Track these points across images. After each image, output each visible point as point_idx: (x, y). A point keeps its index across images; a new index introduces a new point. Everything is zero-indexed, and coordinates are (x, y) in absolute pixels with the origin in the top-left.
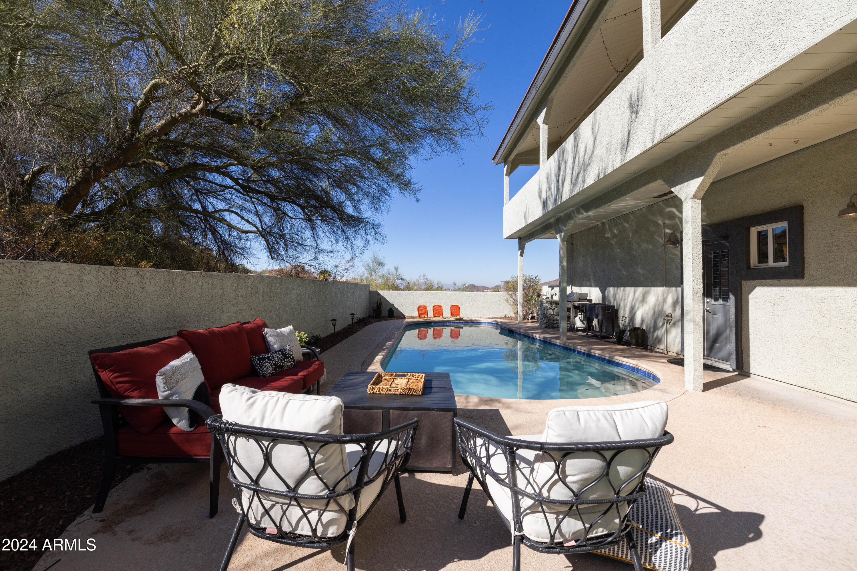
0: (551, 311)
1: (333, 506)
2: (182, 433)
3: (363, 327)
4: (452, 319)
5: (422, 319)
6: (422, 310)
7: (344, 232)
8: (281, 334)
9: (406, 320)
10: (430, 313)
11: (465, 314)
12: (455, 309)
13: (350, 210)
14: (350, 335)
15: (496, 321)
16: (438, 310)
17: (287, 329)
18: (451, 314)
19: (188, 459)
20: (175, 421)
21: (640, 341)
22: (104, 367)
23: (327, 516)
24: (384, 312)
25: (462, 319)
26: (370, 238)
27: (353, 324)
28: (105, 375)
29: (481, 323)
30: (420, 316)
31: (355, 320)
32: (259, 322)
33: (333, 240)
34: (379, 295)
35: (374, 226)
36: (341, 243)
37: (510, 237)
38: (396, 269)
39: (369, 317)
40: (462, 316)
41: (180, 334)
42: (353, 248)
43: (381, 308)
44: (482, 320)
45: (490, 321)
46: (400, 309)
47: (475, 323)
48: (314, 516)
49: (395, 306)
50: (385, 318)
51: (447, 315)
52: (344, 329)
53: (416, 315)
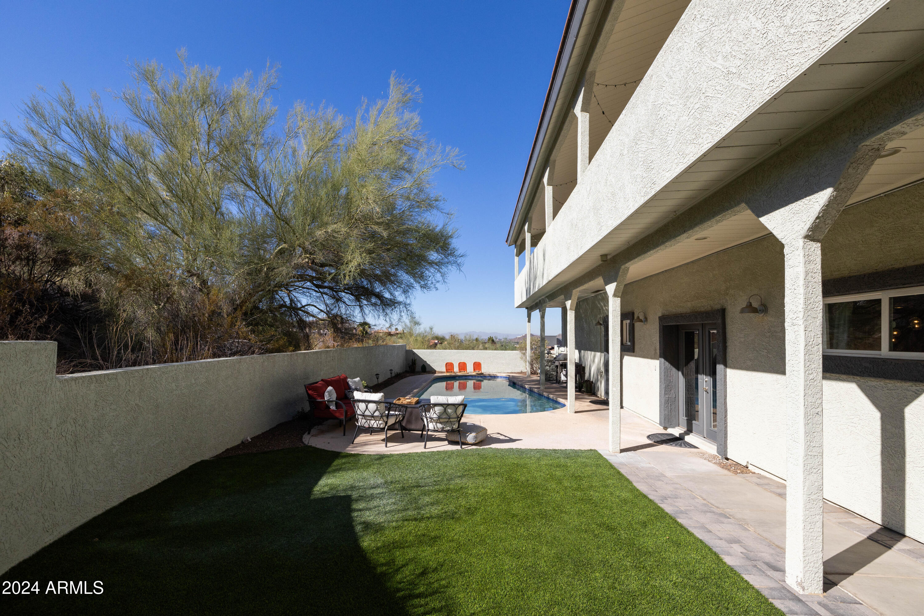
0: (548, 367)
1: (382, 419)
2: (333, 410)
3: (399, 380)
4: (474, 374)
5: (448, 374)
6: (449, 366)
7: (383, 310)
8: (355, 382)
9: (436, 375)
10: (456, 369)
11: (485, 370)
12: (477, 365)
13: (387, 295)
14: (389, 385)
15: (509, 376)
16: (463, 366)
17: (358, 379)
18: (474, 370)
19: (336, 418)
20: (331, 407)
21: (589, 389)
22: (310, 390)
23: (380, 422)
24: (418, 368)
25: (482, 374)
26: (403, 314)
27: (392, 378)
28: (310, 392)
29: (498, 377)
30: (447, 371)
31: (393, 375)
32: (344, 375)
33: (376, 316)
34: (414, 354)
35: (406, 305)
36: (381, 317)
37: (520, 306)
38: (431, 329)
39: (406, 372)
40: (482, 372)
41: (322, 380)
42: (390, 321)
43: (415, 364)
44: (499, 375)
45: (504, 375)
46: (431, 365)
47: (493, 377)
48: (377, 422)
49: (428, 362)
50: (419, 373)
51: (470, 370)
52: (384, 381)
53: (444, 370)
